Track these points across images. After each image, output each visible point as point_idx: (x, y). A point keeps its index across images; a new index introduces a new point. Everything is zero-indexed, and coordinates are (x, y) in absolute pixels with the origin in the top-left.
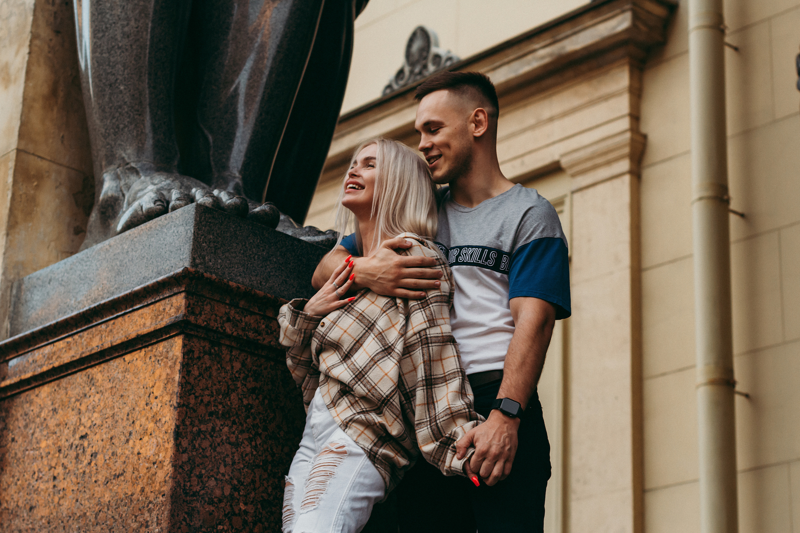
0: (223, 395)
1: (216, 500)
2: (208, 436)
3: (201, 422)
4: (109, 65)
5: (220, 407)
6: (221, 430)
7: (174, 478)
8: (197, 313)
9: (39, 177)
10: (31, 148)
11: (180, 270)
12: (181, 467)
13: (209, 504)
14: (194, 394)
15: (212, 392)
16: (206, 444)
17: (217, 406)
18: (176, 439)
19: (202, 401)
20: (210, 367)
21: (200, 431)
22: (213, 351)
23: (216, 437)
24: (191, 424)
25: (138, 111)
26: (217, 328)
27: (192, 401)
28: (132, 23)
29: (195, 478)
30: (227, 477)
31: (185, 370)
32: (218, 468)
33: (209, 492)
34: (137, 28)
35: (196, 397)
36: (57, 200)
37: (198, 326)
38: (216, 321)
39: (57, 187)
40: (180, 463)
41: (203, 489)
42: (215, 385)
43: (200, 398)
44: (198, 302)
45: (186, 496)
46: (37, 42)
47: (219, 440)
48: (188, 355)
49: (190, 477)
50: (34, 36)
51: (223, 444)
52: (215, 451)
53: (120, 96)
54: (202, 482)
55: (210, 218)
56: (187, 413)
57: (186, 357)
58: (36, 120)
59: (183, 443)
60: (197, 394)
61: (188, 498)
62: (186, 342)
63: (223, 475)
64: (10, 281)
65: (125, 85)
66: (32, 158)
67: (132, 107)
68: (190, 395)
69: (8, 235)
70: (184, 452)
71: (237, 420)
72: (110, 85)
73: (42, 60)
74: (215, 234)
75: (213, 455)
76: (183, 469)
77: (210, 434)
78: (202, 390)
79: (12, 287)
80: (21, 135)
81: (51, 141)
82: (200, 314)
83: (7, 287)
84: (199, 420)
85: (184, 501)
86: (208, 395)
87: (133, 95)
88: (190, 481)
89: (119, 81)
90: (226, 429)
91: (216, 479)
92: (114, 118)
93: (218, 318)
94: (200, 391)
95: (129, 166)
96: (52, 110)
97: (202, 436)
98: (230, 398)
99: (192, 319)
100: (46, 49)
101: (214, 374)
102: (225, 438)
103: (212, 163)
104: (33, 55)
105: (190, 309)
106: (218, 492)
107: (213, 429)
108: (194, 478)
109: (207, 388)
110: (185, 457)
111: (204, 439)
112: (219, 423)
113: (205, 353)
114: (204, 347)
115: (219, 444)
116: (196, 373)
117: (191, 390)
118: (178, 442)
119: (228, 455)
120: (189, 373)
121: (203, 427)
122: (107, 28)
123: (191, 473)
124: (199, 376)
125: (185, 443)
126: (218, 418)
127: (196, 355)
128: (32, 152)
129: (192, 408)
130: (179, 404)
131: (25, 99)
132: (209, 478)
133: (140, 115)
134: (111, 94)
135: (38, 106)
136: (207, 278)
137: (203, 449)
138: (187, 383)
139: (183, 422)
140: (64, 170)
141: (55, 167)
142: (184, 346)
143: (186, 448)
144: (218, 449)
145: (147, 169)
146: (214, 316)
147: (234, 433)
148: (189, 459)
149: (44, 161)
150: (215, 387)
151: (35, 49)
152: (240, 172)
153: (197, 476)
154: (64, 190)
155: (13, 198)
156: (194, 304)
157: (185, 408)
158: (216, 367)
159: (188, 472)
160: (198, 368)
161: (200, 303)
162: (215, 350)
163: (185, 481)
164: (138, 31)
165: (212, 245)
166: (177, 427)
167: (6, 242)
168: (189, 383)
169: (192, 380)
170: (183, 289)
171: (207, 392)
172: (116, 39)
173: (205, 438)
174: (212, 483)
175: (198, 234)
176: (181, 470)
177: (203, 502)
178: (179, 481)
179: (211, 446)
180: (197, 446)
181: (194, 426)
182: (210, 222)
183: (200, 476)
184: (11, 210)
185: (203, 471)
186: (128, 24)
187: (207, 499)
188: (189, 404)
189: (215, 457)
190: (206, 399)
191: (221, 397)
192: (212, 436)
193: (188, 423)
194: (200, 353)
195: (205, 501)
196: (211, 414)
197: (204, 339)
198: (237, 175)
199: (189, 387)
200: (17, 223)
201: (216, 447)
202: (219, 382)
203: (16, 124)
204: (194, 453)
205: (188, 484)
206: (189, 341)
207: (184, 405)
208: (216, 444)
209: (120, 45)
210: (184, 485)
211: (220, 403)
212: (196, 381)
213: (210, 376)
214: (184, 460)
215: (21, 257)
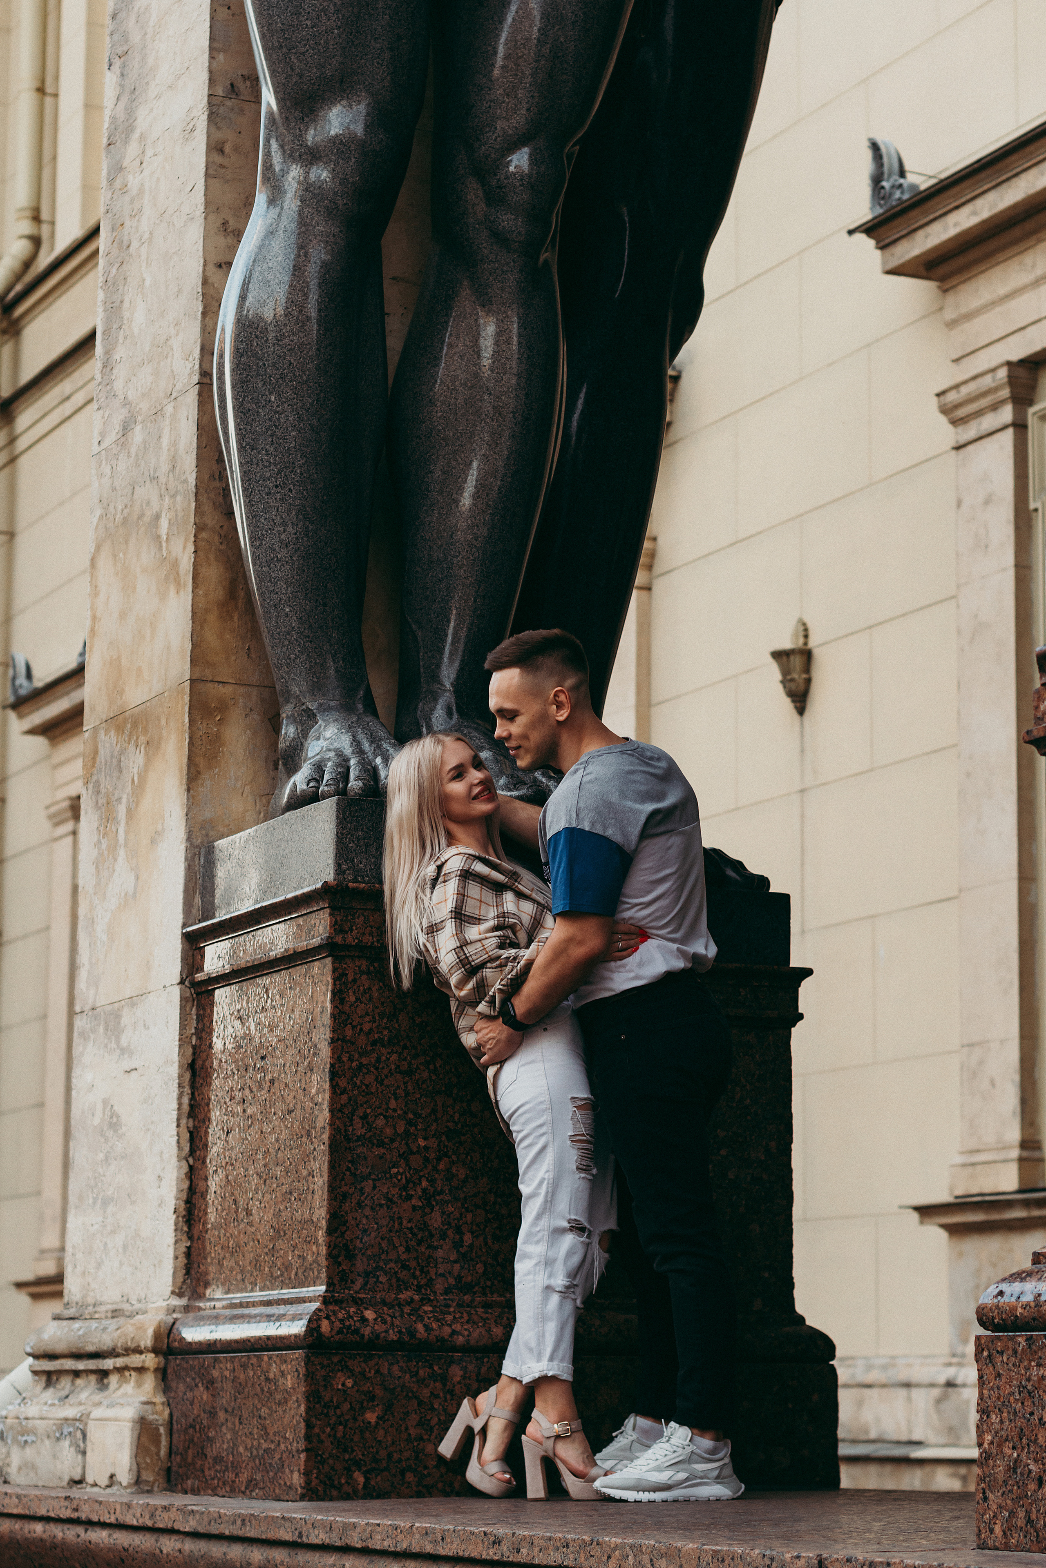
0: (388, 1018)
1: (386, 1140)
2: (372, 1069)
3: (361, 1055)
4: (270, 581)
5: (386, 1032)
6: (388, 1059)
7: (331, 1124)
8: (347, 929)
9: (223, 707)
10: (208, 674)
11: (319, 885)
12: (340, 1111)
13: (378, 1146)
14: (351, 1024)
15: (374, 1017)
16: (370, 1079)
17: (381, 1032)
18: (331, 1080)
19: (361, 1030)
20: (370, 989)
21: (361, 1066)
22: (371, 968)
23: (383, 1068)
24: (349, 1059)
25: (308, 637)
26: (373, 943)
27: (349, 1032)
28: (290, 529)
29: (358, 1120)
30: (399, 1112)
31: (337, 998)
32: (387, 1104)
33: (378, 1132)
34: (295, 534)
35: (353, 1027)
36: (248, 732)
37: (348, 947)
38: (371, 934)
39: (246, 716)
40: (339, 1106)
41: (370, 1131)
42: (377, 1008)
43: (359, 1027)
44: (347, 916)
45: (349, 1143)
46: (204, 535)
47: (386, 1071)
48: (340, 980)
49: (352, 1120)
50: (200, 528)
51: (392, 1074)
52: (382, 1084)
53: (287, 619)
54: (368, 1123)
55: (356, 811)
56: (343, 1047)
57: (338, 983)
58: (211, 636)
59: (340, 1083)
60: (354, 1023)
61: (351, 1145)
62: (337, 965)
63: (395, 1110)
64: (197, 847)
65: (290, 606)
66: (211, 685)
67: (302, 633)
68: (346, 1025)
69: (188, 790)
70: (342, 1093)
71: (408, 1044)
72: (275, 606)
73: (212, 557)
74: (365, 829)
75: (380, 1090)
76: (342, 1112)
77: (374, 1066)
78: (360, 1017)
79: (200, 854)
80: (194, 661)
81: (233, 658)
82: (351, 930)
83: (195, 854)
84: (359, 1053)
85: (346, 1148)
86: (369, 1022)
87: (301, 618)
88: (352, 1125)
89: (283, 602)
90: (394, 1057)
91: (385, 1116)
92: (284, 646)
93: (374, 929)
94: (358, 1019)
95: (304, 707)
96: (232, 617)
97: (365, 1071)
98: (397, 1020)
99: (339, 939)
100: (216, 539)
101: (376, 994)
102: (393, 1067)
103: (422, 670)
104: (200, 553)
105: (337, 927)
106: (388, 1131)
107: (378, 1060)
108: (356, 1120)
109: (367, 1014)
110: (344, 1097)
111: (367, 1073)
112: (384, 1051)
113: (362, 973)
114: (359, 967)
115: (386, 1076)
116: (353, 999)
117: (346, 1020)
118: (334, 1083)
119: (398, 1087)
120: (342, 1001)
121: (365, 1061)
122: (263, 535)
123: (353, 1115)
124: (355, 1002)
125: (343, 1083)
126: (383, 1046)
127: (350, 977)
128: (210, 679)
129: (349, 1041)
130: (332, 1039)
131: (194, 613)
132: (376, 1117)
133: (311, 642)
134: (277, 617)
135: (212, 618)
136: (353, 889)
137: (367, 1086)
138: (342, 1012)
139: (339, 1059)
140: (254, 692)
141: (242, 690)
142: (334, 970)
143: (345, 1088)
144: (386, 1082)
145: (324, 711)
146: (369, 928)
147: (405, 1060)
148: (350, 1099)
149: (227, 686)
150: (377, 1011)
151: (202, 544)
152: (452, 684)
153: (361, 1118)
154: (256, 717)
155: (191, 743)
156: (342, 920)
157: (340, 1042)
158: (377, 987)
159: (350, 1115)
160: (354, 993)
161: (349, 918)
162: (374, 967)
163: (345, 1126)
164: (297, 538)
165: (362, 843)
166: (332, 1065)
167: (188, 799)
168: (345, 1013)
169: (347, 1008)
170: (327, 905)
171: (367, 1019)
172: (275, 550)
173: (369, 1071)
174: (381, 1122)
175: (342, 834)
176: (340, 1115)
177: (370, 1145)
178: (338, 1127)
179: (376, 1079)
180: (358, 1082)
181: (352, 1061)
182: (357, 817)
183: (365, 1117)
184: (190, 758)
185: (368, 1111)
186: (285, 531)
187: (375, 1142)
188: (345, 1037)
189: (382, 1092)
190: (366, 1027)
191: (385, 1020)
192: (377, 1069)
193: (345, 1059)
194: (355, 974)
195: (373, 1144)
196: (374, 1043)
197: (359, 957)
198: (448, 686)
199: (344, 1017)
200: (199, 773)
201: (383, 1080)
202: (383, 1003)
203: (188, 646)
204: (356, 1092)
205: (351, 1129)
206: (340, 963)
207: (338, 1039)
208: (383, 1077)
209: (279, 556)
210: (346, 1131)
211: (385, 1028)
212: (353, 1008)
213: (371, 999)
214: (342, 1102)
215: (208, 814)
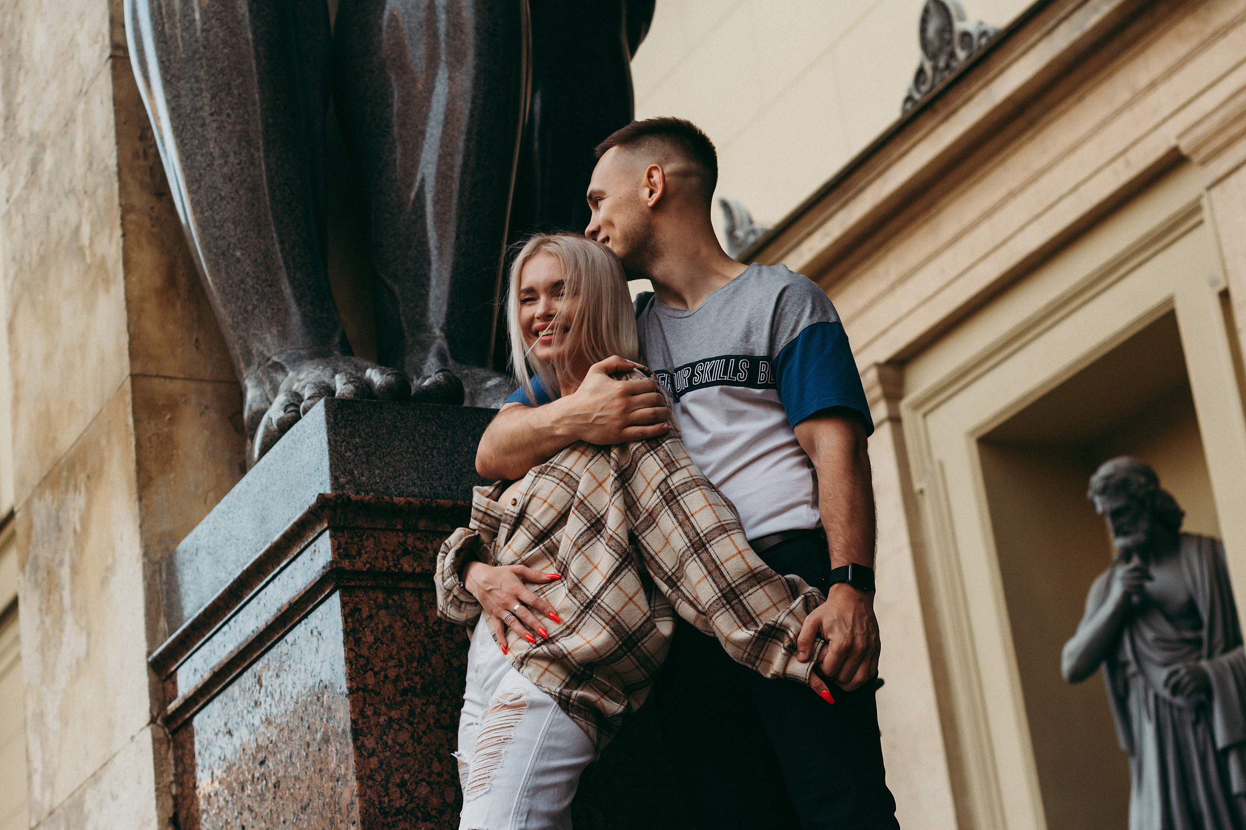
0: (418, 662)
1: (434, 813)
2: (406, 725)
3: (389, 708)
4: (215, 226)
5: (417, 679)
6: (424, 712)
7: (361, 795)
8: (354, 553)
9: (173, 405)
10: (152, 368)
11: (313, 501)
12: (371, 777)
13: (424, 820)
14: (372, 669)
15: (400, 661)
16: (403, 737)
17: (412, 679)
18: (355, 740)
19: (386, 677)
20: (390, 626)
21: (391, 720)
22: (390, 602)
23: (418, 723)
24: (375, 713)
25: (267, 280)
26: (388, 568)
27: (371, 680)
28: (232, 159)
29: (395, 789)
30: (446, 776)
31: (351, 638)
32: (429, 767)
33: (422, 803)
34: (239, 164)
35: (376, 674)
36: (206, 433)
37: (357, 574)
38: (385, 558)
39: (201, 414)
40: (368, 772)
41: (411, 801)
42: (403, 649)
43: (382, 674)
44: (352, 538)
45: (386, 818)
46: (132, 217)
47: (423, 727)
48: (352, 617)
49: (386, 789)
50: (126, 210)
51: (431, 730)
52: (419, 743)
53: (239, 266)
54: (408, 792)
55: (350, 415)
56: (365, 699)
57: (349, 620)
58: (151, 327)
59: (367, 743)
60: (376, 669)
61: (389, 819)
62: (346, 599)
63: (440, 774)
64: (157, 563)
65: (241, 249)
66: (156, 382)
67: (258, 278)
68: (366, 672)
69: (140, 499)
70: (371, 755)
71: (447, 692)
72: (223, 254)
73: (144, 240)
74: (363, 435)
75: (418, 750)
76: (373, 780)
77: (407, 720)
78: (383, 661)
79: (160, 570)
80: (133, 354)
81: (179, 350)
82: (359, 554)
83: (154, 572)
84: (386, 705)
85: (383, 824)
86: (395, 667)
87: (256, 261)
88: (387, 795)
89: (232, 246)
90: (432, 708)
91: (429, 783)
92: (238, 299)
93: (388, 553)
94: (381, 664)
95: (270, 362)
96: (174, 306)
97: (396, 726)
98: (430, 663)
99: (346, 564)
100: (147, 222)
101: (399, 633)
102: (432, 721)
103: (404, 325)
104: (130, 236)
105: (341, 551)
106: (435, 801)
107: (412, 713)
108: (393, 789)
109: (391, 657)
110: (374, 762)
111: (399, 730)
112: (417, 701)
113: (379, 607)
114: (375, 600)
115: (424, 733)
116: (371, 639)
117: (366, 665)
118: (359, 743)
119: (441, 745)
120: (358, 641)
121: (394, 714)
122: (201, 175)
123: (387, 782)
124: (375, 643)
125: (370, 743)
126: (416, 695)
127: (365, 613)
128: (155, 373)
129: (372, 690)
130: (350, 689)
131: (128, 301)
132: (417, 783)
133: (270, 286)
134: (227, 266)
135: (150, 306)
136: (357, 502)
137: (401, 745)
138: (358, 656)
139: (362, 712)
140: (209, 387)
141: (193, 385)
142: (344, 605)
143: (374, 750)
144: (425, 740)
145: (294, 361)
146: (382, 552)
147: (445, 711)
148: (381, 763)
149: (175, 381)
150: (403, 653)
151: (131, 227)
152: (442, 329)
153: (398, 785)
154: (213, 415)
155: (139, 446)
156: (346, 543)
157: (360, 693)
158: (399, 624)
159: (383, 783)
160: (372, 632)
161: (356, 540)
162: (393, 600)
163: (379, 796)
164: (242, 169)
165: (361, 452)
166: (354, 722)
167: (141, 509)
168: (362, 656)
169: (365, 651)
170: (326, 525)
171: (391, 663)
172: (216, 188)
173: (401, 728)
174: (424, 790)
175: (336, 442)
176: (370, 783)
177: (414, 820)
178: (370, 799)
179: (412, 737)
180: (390, 742)
181: (379, 715)
182: (352, 421)
183: (403, 784)
184: (139, 462)
185: (407, 776)
186: (226, 163)
187: (420, 815)
188: (366, 685)
189: (421, 753)
190: (392, 674)
191: (415, 664)
192: (411, 724)
193: (369, 713)
194: (371, 609)
195: (417, 818)
196: (404, 692)
197: (373, 588)
198: (437, 332)
199: (362, 662)
200: (151, 479)
201: (420, 738)
202: (409, 644)
203: (125, 339)
204: (388, 754)
205: (386, 799)
206: (350, 596)
207: (358, 689)
208: (421, 734)
209: (223, 194)
210: (380, 803)
211: (416, 674)
212: (372, 651)
213: (393, 639)
214: (372, 767)
215: (166, 525)
